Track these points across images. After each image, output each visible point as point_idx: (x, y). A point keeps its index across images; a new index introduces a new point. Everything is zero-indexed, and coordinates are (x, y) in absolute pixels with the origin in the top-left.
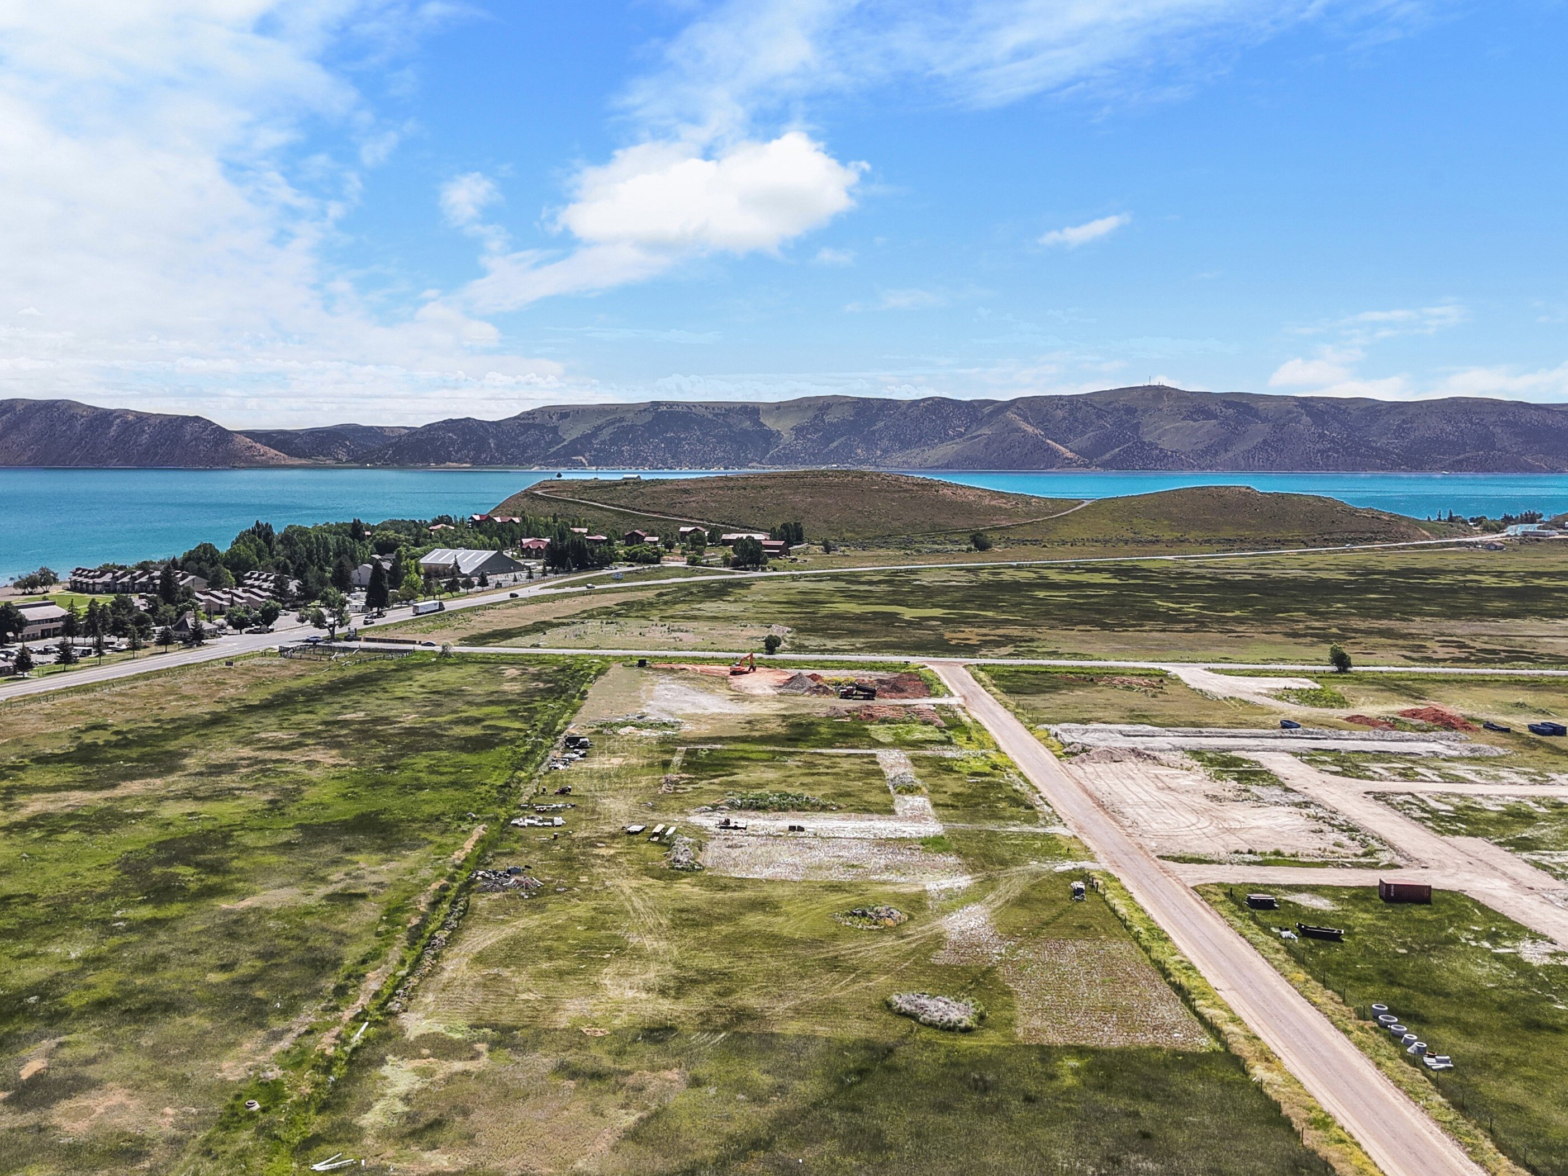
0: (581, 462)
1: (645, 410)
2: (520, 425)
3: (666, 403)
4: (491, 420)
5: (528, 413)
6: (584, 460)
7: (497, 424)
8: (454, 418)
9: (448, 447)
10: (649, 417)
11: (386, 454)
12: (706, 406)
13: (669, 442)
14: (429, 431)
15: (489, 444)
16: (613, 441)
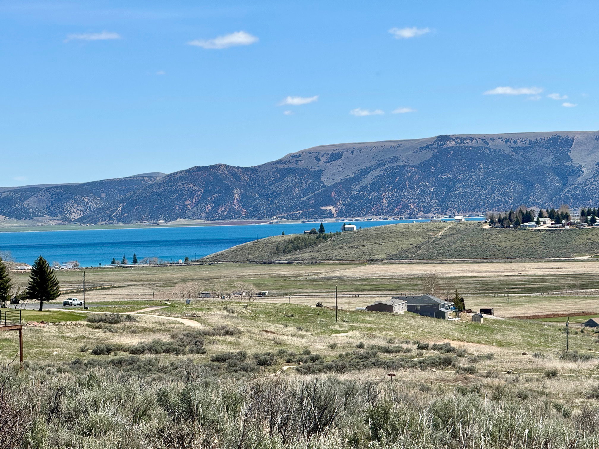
0: (330, 211)
1: (427, 147)
2: (278, 170)
3: (457, 138)
4: (248, 166)
5: (294, 156)
6: (334, 211)
7: (253, 170)
8: (202, 165)
9: (185, 200)
10: (428, 155)
11: (114, 211)
12: (508, 139)
13: (443, 184)
14: (168, 182)
15: (233, 195)
16: (375, 186)
